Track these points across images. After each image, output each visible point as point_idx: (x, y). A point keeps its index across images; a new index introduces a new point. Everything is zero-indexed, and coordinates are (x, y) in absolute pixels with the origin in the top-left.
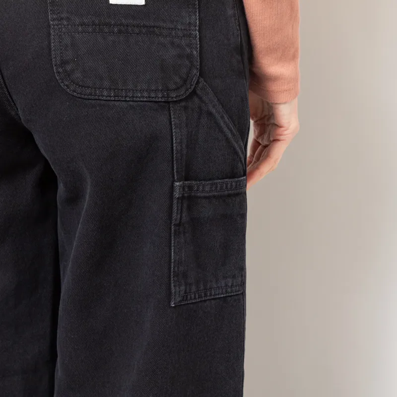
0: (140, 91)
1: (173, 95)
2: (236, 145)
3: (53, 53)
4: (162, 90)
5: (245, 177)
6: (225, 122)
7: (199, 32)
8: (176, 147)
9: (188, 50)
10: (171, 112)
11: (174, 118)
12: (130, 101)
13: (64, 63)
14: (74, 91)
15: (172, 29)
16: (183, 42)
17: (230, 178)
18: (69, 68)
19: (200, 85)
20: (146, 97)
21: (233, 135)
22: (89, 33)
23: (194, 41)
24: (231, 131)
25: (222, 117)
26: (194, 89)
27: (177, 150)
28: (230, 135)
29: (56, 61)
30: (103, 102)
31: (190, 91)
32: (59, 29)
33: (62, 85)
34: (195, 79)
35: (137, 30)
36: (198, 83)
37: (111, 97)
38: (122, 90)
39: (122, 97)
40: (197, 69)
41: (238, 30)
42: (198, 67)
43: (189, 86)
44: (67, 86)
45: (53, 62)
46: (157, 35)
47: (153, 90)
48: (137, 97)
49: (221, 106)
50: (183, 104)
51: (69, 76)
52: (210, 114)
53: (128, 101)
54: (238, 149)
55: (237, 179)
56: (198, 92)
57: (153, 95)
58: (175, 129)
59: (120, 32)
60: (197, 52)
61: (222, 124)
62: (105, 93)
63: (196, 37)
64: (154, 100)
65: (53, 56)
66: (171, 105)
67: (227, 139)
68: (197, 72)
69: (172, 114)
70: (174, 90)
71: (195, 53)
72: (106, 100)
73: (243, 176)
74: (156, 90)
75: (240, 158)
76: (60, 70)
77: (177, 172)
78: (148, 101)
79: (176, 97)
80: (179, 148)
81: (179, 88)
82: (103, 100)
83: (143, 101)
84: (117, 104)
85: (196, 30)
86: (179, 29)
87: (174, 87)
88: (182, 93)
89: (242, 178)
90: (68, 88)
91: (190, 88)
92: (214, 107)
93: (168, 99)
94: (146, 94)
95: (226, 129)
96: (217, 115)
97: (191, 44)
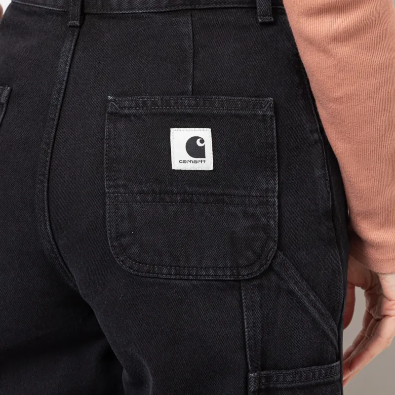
0: (206, 268)
1: (244, 272)
2: (325, 327)
3: (108, 224)
4: (231, 267)
5: (338, 363)
6: (310, 301)
7: (278, 198)
8: (249, 332)
9: (264, 220)
10: (242, 291)
11: (245, 299)
12: (194, 280)
13: (120, 236)
14: (131, 268)
15: (245, 196)
16: (258, 211)
17: (318, 364)
18: (124, 241)
19: (278, 260)
20: (212, 275)
21: (322, 315)
22: (148, 202)
23: (271, 210)
24: (319, 311)
25: (307, 295)
26: (271, 264)
27: (249, 335)
28: (317, 316)
29: (111, 234)
30: (162, 281)
31: (265, 267)
32: (115, 197)
33: (117, 260)
34: (271, 255)
35: (203, 199)
36: (275, 257)
37: (171, 275)
38: (185, 267)
39: (185, 275)
40: (275, 241)
41: (328, 193)
42: (276, 239)
43: (264, 262)
44: (122, 261)
45: (108, 235)
46: (227, 204)
47: (220, 268)
48: (201, 275)
49: (305, 283)
50: (256, 282)
51: (125, 251)
52: (291, 293)
53: (191, 280)
54: (328, 331)
55: (327, 366)
56: (276, 268)
57: (220, 273)
58: (246, 311)
59: (183, 201)
60: (275, 222)
61: (307, 303)
62: (165, 271)
63: (275, 205)
64: (221, 278)
65: (108, 228)
66: (242, 285)
67: (314, 320)
68: (275, 246)
69: (243, 294)
70: (246, 267)
71: (272, 222)
72: (166, 279)
73: (337, 361)
74: (223, 268)
75: (331, 342)
76: (115, 244)
77: (251, 361)
78: (215, 280)
79: (248, 275)
80: (252, 333)
81: (251, 265)
82: (163, 278)
83: (209, 280)
84: (178, 282)
85: (274, 197)
86: (253, 197)
87: (246, 263)
88: (255, 270)
89: (335, 364)
90: (124, 264)
91: (266, 264)
92: (295, 284)
93: (238, 277)
94: (211, 272)
95: (312, 309)
96: (299, 293)
97: (268, 213)
